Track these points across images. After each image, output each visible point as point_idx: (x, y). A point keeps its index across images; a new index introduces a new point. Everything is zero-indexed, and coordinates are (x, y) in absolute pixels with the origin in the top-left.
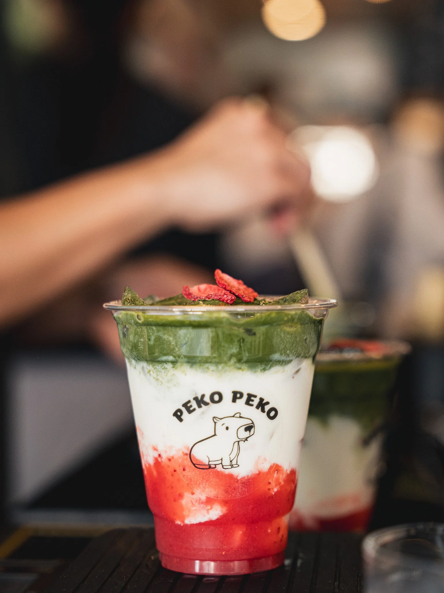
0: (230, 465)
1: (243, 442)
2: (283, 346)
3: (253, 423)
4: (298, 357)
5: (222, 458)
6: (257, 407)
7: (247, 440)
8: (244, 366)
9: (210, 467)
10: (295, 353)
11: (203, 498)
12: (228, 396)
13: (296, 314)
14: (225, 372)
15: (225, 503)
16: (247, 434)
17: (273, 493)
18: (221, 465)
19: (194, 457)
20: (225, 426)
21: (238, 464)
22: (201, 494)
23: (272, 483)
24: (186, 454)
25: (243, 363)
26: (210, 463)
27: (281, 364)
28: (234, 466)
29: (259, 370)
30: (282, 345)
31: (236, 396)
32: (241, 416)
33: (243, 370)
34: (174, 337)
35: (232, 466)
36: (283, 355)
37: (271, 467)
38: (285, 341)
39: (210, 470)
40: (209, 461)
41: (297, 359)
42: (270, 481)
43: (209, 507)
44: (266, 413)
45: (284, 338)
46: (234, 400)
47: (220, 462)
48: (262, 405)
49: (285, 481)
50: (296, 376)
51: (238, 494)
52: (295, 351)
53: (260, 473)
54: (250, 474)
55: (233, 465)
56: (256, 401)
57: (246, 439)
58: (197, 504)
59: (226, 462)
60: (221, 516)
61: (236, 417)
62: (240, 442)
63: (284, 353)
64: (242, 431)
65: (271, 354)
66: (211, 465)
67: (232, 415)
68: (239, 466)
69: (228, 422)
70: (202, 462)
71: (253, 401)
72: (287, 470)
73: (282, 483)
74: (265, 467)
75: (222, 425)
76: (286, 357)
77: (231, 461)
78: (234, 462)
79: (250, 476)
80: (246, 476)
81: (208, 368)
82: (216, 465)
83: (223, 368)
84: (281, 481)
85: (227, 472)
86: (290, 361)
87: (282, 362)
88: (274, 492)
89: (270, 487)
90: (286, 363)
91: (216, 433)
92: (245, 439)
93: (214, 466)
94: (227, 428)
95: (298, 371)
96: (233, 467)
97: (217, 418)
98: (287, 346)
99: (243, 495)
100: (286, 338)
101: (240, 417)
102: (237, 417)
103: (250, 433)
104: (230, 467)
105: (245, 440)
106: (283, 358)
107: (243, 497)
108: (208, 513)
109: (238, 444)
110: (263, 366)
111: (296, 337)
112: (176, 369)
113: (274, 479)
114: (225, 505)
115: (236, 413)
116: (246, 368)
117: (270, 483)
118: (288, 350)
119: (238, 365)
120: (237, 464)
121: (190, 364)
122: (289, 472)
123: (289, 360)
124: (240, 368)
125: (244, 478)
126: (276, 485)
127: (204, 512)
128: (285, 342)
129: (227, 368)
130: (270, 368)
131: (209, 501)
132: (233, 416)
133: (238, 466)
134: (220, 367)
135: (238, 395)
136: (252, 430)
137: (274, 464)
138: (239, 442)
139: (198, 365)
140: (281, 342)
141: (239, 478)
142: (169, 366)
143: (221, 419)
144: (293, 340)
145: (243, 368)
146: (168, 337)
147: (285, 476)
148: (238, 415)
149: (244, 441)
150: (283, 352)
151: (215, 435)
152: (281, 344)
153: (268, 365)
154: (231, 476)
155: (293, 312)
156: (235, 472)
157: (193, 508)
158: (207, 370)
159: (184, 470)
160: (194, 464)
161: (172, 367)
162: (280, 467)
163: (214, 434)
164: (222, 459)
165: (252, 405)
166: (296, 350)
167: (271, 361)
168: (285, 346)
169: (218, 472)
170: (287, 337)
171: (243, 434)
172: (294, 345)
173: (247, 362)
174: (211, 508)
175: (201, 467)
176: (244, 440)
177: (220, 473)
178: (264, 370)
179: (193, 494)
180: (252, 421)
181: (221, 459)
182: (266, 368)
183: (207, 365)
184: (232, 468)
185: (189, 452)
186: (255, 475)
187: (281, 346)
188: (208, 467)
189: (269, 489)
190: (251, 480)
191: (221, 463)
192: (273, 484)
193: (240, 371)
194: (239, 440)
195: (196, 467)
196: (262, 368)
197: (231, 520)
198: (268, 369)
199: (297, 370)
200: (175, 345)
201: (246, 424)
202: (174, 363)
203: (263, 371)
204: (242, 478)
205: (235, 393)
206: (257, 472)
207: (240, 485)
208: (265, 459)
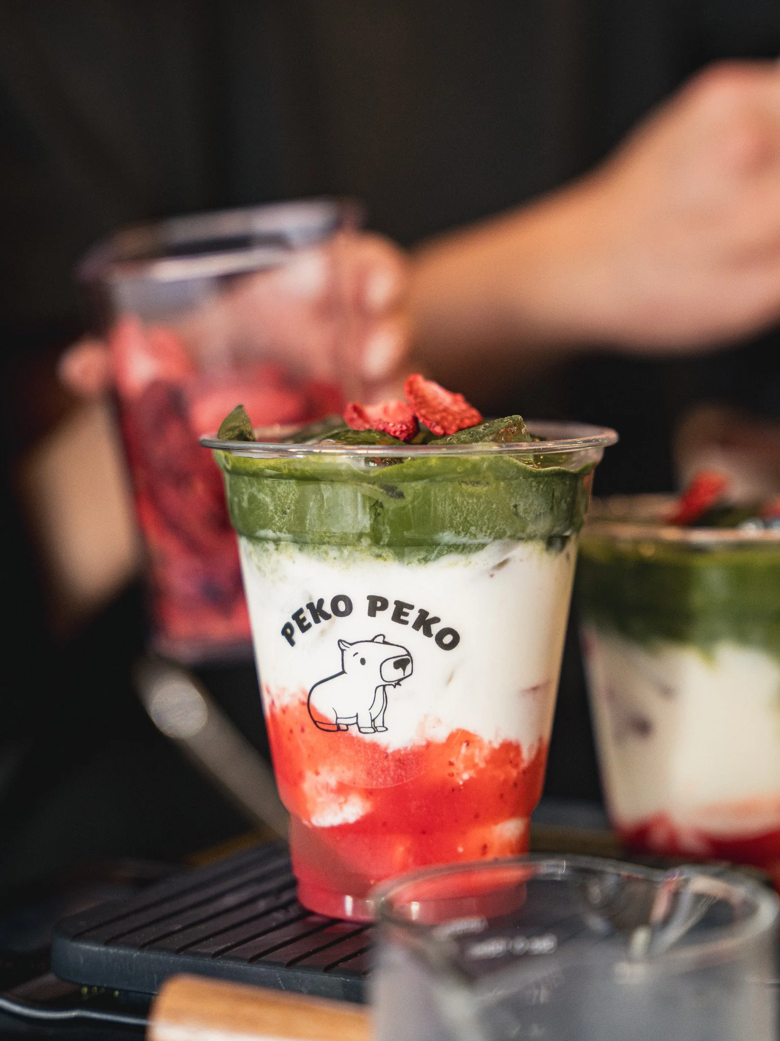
0: (372, 727)
1: (392, 687)
2: (460, 519)
3: (409, 654)
4: (499, 536)
5: (357, 714)
6: (416, 626)
7: (400, 685)
8: (386, 552)
9: (339, 729)
10: (489, 531)
11: (333, 782)
12: (361, 605)
13: (483, 460)
14: (354, 561)
15: (369, 793)
16: (399, 673)
17: (461, 783)
18: (356, 725)
19: (315, 709)
20: (358, 657)
21: (385, 726)
22: (329, 776)
23: (455, 762)
24: (303, 704)
25: (383, 546)
26: (339, 721)
27: (459, 550)
28: (379, 729)
29: (415, 560)
30: (458, 516)
31: (376, 604)
32: (386, 640)
33: (385, 560)
34: (272, 497)
35: (375, 730)
36: (463, 534)
37: (452, 737)
38: (463, 509)
39: (339, 734)
40: (337, 718)
41: (497, 542)
42: (453, 760)
43: (342, 800)
44: (434, 637)
45: (462, 504)
46: (372, 612)
47: (354, 720)
48: (424, 622)
49: (488, 762)
50: (499, 574)
51: (389, 779)
52: (488, 528)
53: (429, 745)
54: (409, 746)
55: (376, 728)
56: (413, 616)
57: (398, 683)
58: (324, 792)
59: (365, 722)
60: (362, 817)
61: (377, 642)
62: (387, 688)
63: (463, 530)
64: (389, 669)
65: (436, 532)
66: (340, 725)
67: (370, 639)
68: (387, 729)
69: (365, 650)
70: (326, 719)
71: (406, 614)
72: (490, 742)
73: (482, 765)
74: (440, 735)
75: (354, 656)
76: (470, 538)
77: (373, 721)
78: (378, 722)
79: (409, 748)
80: (402, 749)
81: (326, 553)
82: (349, 726)
83: (350, 553)
84: (477, 760)
85: (368, 738)
86: (482, 546)
87: (461, 548)
88: (462, 780)
89: (454, 771)
90: (471, 549)
91: (346, 670)
92: (396, 682)
93: (345, 727)
94: (363, 661)
95: (502, 564)
96: (377, 731)
97: (345, 642)
98: (468, 519)
99: (398, 781)
100: (465, 503)
101: (385, 643)
102: (379, 643)
103: (404, 671)
104: (372, 730)
105: (396, 684)
106: (463, 539)
107: (398, 786)
108: (341, 808)
109: (384, 690)
110: (422, 554)
111: (490, 503)
112: (280, 552)
113: (461, 757)
114: (367, 798)
115: (376, 635)
116: (391, 555)
117: (451, 764)
118: (472, 525)
119: (376, 550)
120: (383, 726)
121: (298, 546)
122: (496, 745)
123: (479, 544)
124: (379, 556)
125: (399, 751)
126: (466, 768)
127: (335, 807)
128: (465, 512)
129: (357, 554)
130: (437, 557)
131: (343, 790)
132: (372, 641)
133: (384, 729)
134: (346, 551)
135: (379, 604)
136: (409, 667)
137: (458, 730)
138: (384, 686)
139: (311, 548)
140: (455, 511)
141: (390, 751)
142: (271, 546)
143: (351, 644)
144: (482, 508)
145: (384, 555)
146: (263, 496)
147: (486, 752)
148: (380, 639)
149: (395, 687)
150: (460, 529)
151: (343, 672)
152: (456, 514)
153: (433, 552)
154: (375, 747)
155: (476, 458)
156: (380, 739)
157: (320, 800)
158: (324, 555)
159: (303, 730)
160: (315, 722)
161: (275, 550)
162: (475, 736)
163: (341, 670)
164: (357, 716)
165: (406, 623)
166: (491, 525)
167: (439, 544)
168: (465, 518)
169: (352, 739)
170: (468, 503)
171: (393, 674)
172: (486, 517)
173: (389, 545)
174: (346, 802)
175: (326, 727)
176: (393, 683)
177: (356, 740)
178: (426, 560)
179: (317, 773)
180: (407, 651)
181: (355, 715)
182: (428, 557)
183: (324, 547)
184: (375, 732)
185: (305, 700)
186: (419, 747)
187: (457, 518)
188: (335, 728)
189: (452, 775)
190: (411, 757)
191: (357, 723)
192: (460, 765)
193: (380, 561)
194: (384, 683)
195: (318, 727)
196: (421, 557)
197: (380, 825)
198: (434, 560)
199: (501, 560)
200: (274, 511)
201: (395, 655)
202: (277, 541)
203: (423, 562)
204: (394, 752)
205: (373, 600)
206: (424, 743)
207: (392, 764)
208: (439, 721)
